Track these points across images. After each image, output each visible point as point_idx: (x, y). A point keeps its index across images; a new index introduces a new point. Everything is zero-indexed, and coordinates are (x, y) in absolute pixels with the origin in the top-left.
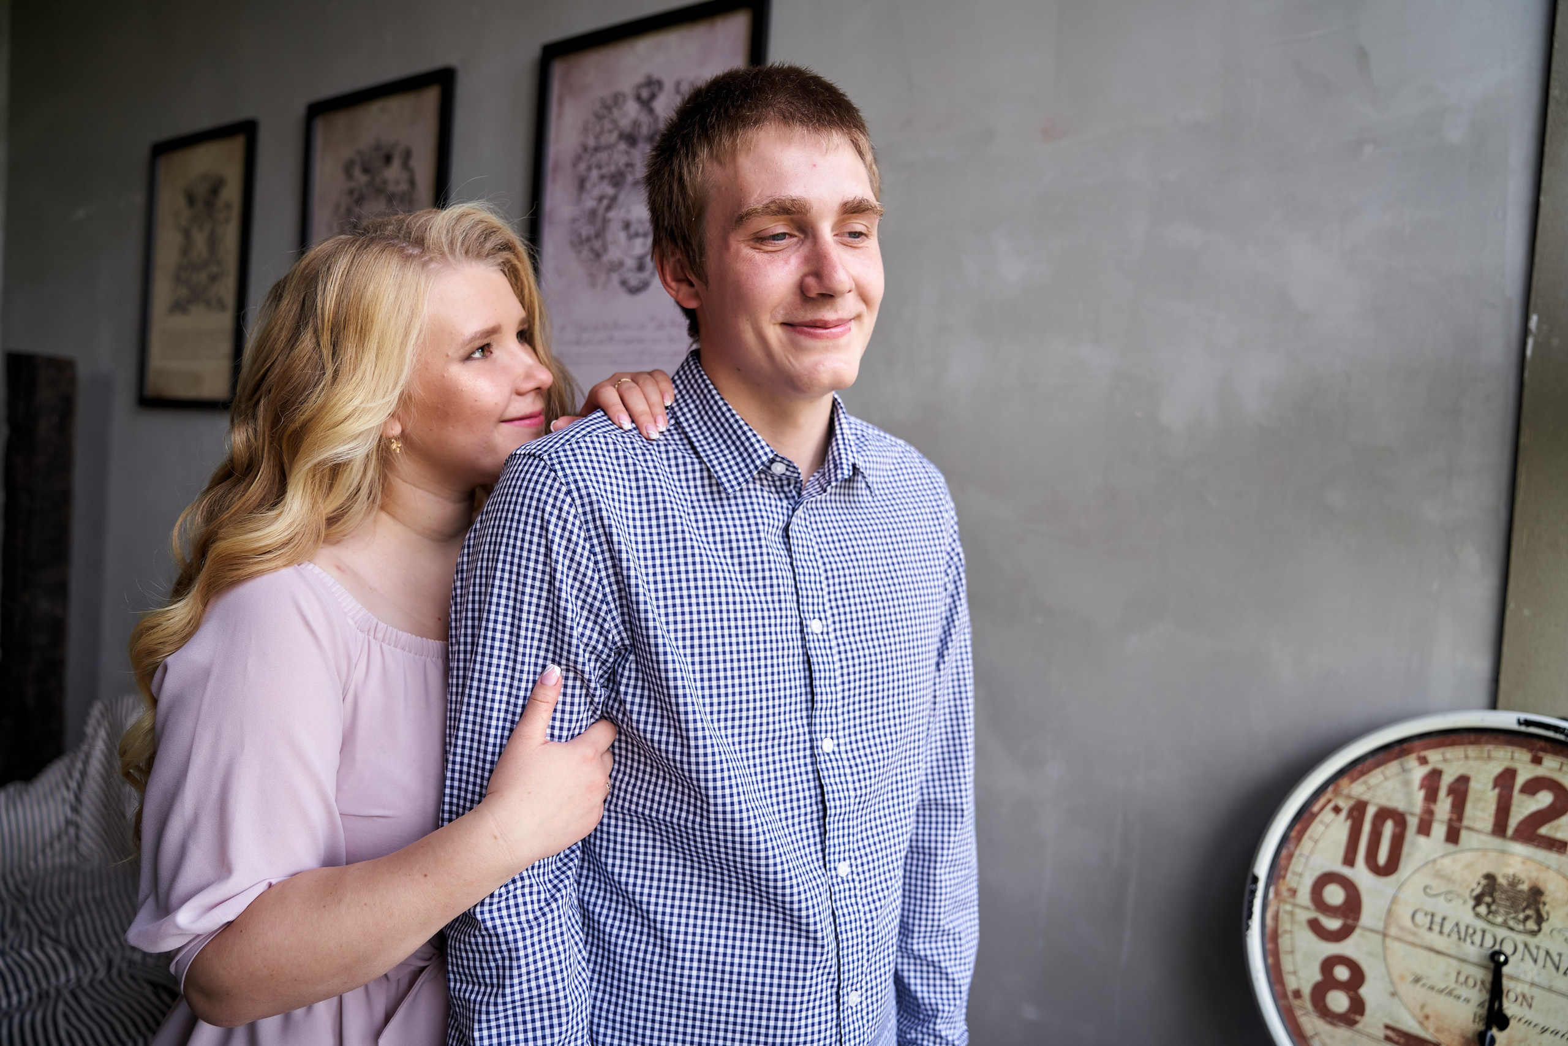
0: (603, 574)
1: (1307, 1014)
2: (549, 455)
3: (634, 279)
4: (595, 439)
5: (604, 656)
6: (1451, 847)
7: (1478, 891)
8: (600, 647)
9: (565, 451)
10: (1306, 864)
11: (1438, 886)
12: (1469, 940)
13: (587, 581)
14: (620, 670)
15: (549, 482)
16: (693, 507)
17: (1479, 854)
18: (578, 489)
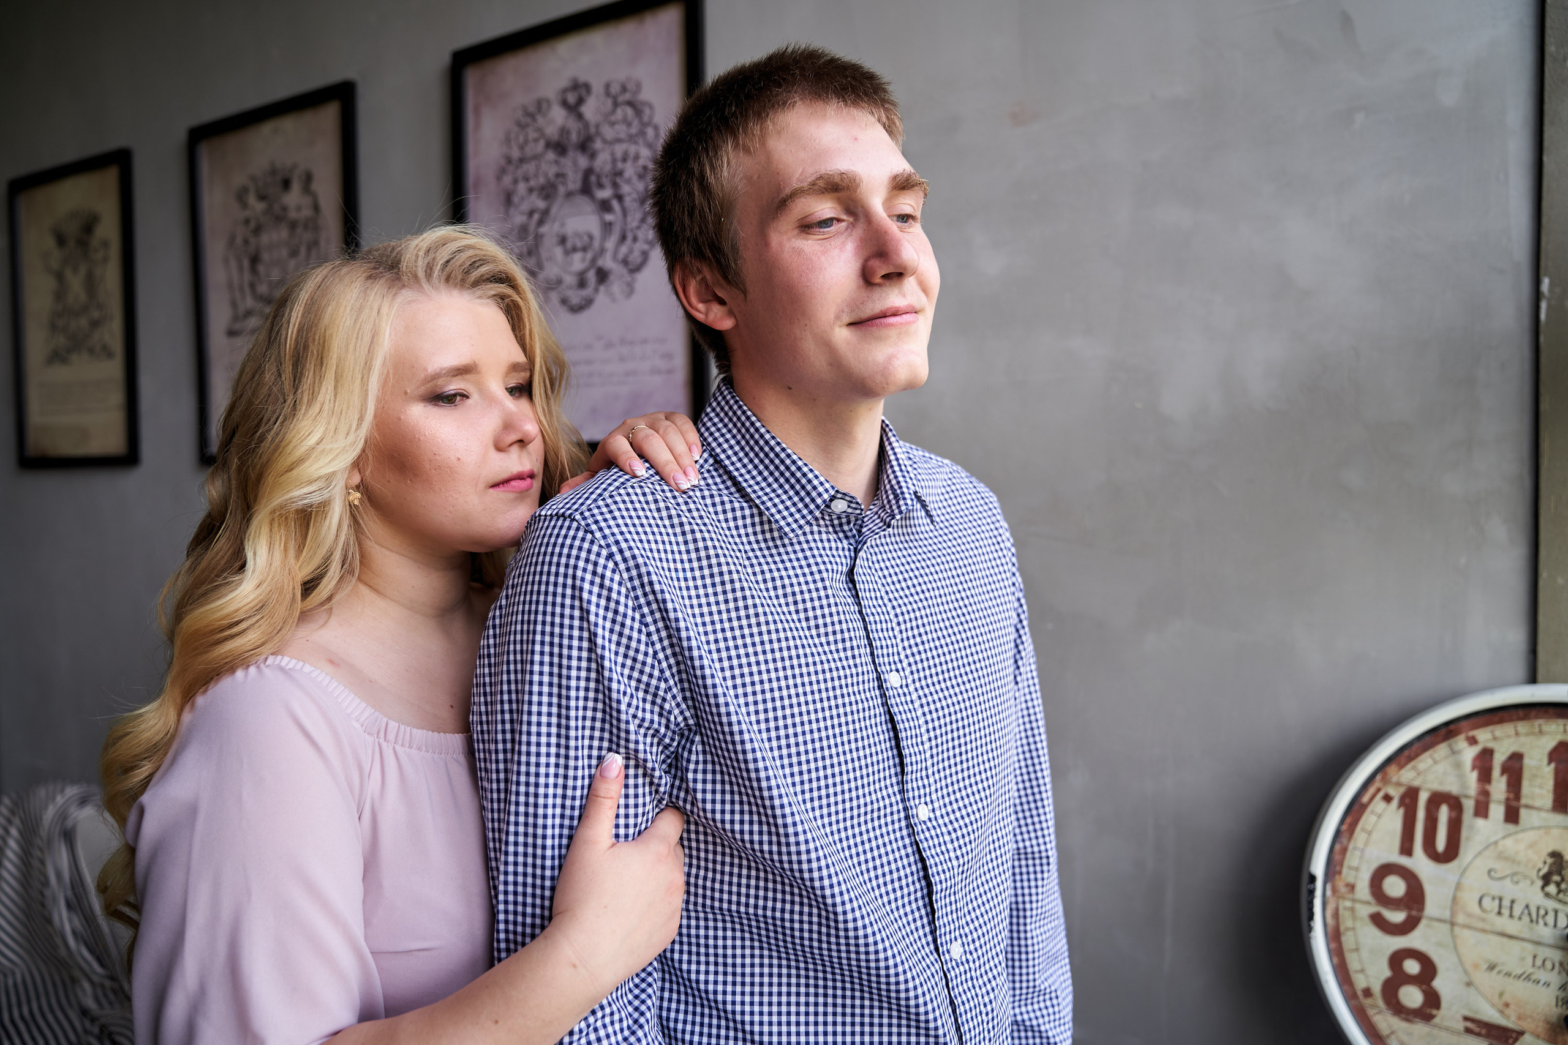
0: (658, 646)
1: (1379, 1013)
2: (582, 514)
3: (575, 297)
4: (630, 490)
5: (667, 740)
6: (1511, 827)
7: (1545, 870)
8: (663, 730)
9: (599, 507)
10: (1361, 858)
11: (1503, 868)
12: (1541, 922)
13: (640, 657)
14: (686, 754)
15: (586, 545)
16: (749, 558)
17: (1542, 832)
18: (621, 551)
